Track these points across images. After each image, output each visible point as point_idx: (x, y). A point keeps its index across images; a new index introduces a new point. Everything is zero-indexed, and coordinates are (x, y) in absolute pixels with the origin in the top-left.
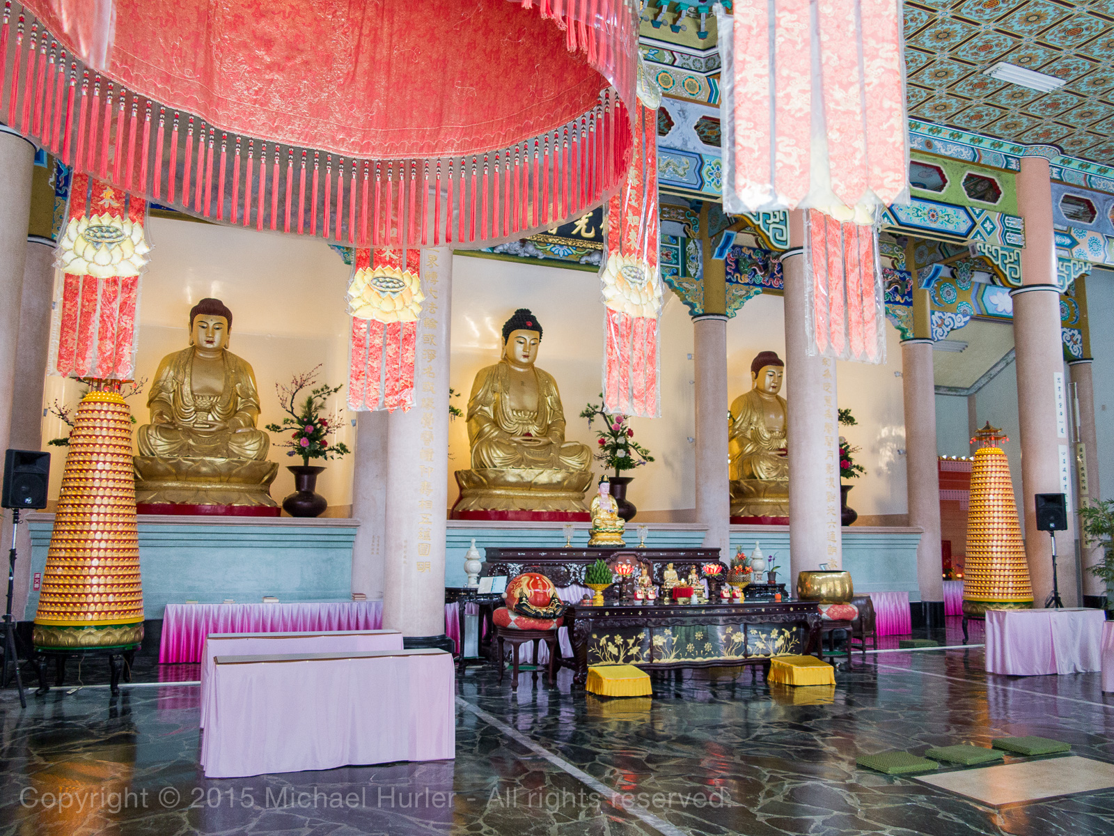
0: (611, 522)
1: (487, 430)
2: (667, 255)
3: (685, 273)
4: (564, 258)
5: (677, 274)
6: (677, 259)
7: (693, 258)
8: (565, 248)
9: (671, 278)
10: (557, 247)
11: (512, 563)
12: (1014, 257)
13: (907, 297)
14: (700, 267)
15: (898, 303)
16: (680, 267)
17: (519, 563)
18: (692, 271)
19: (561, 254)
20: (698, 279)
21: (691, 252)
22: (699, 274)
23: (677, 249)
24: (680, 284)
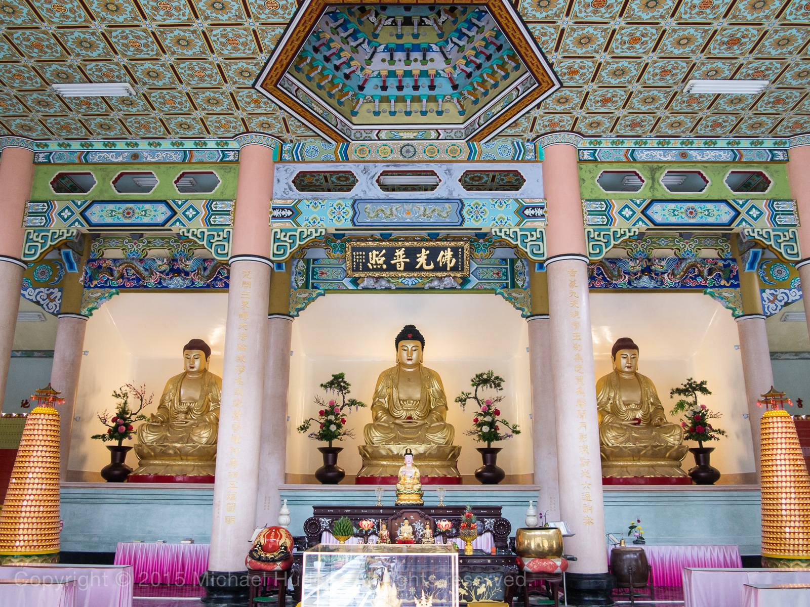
0: (410, 486)
1: (380, 415)
2: (498, 274)
3: (514, 285)
4: (413, 287)
5: (507, 287)
6: (507, 276)
7: (520, 273)
8: (413, 279)
9: (501, 291)
10: (407, 279)
11: (323, 518)
12: (789, 235)
13: (733, 281)
14: (527, 279)
15: (724, 286)
16: (509, 281)
17: (328, 518)
18: (520, 283)
19: (410, 283)
20: (525, 289)
21: (518, 269)
22: (526, 285)
23: (506, 269)
24: (510, 294)
